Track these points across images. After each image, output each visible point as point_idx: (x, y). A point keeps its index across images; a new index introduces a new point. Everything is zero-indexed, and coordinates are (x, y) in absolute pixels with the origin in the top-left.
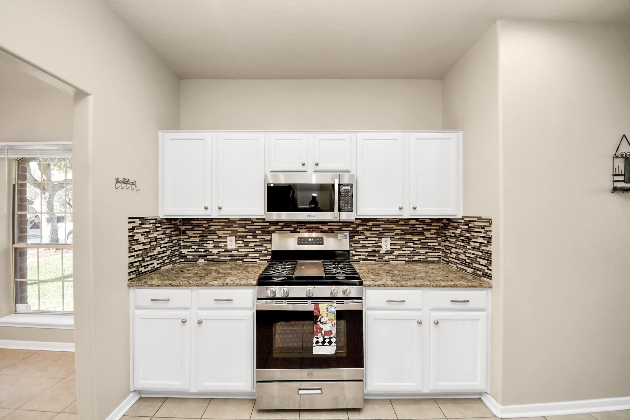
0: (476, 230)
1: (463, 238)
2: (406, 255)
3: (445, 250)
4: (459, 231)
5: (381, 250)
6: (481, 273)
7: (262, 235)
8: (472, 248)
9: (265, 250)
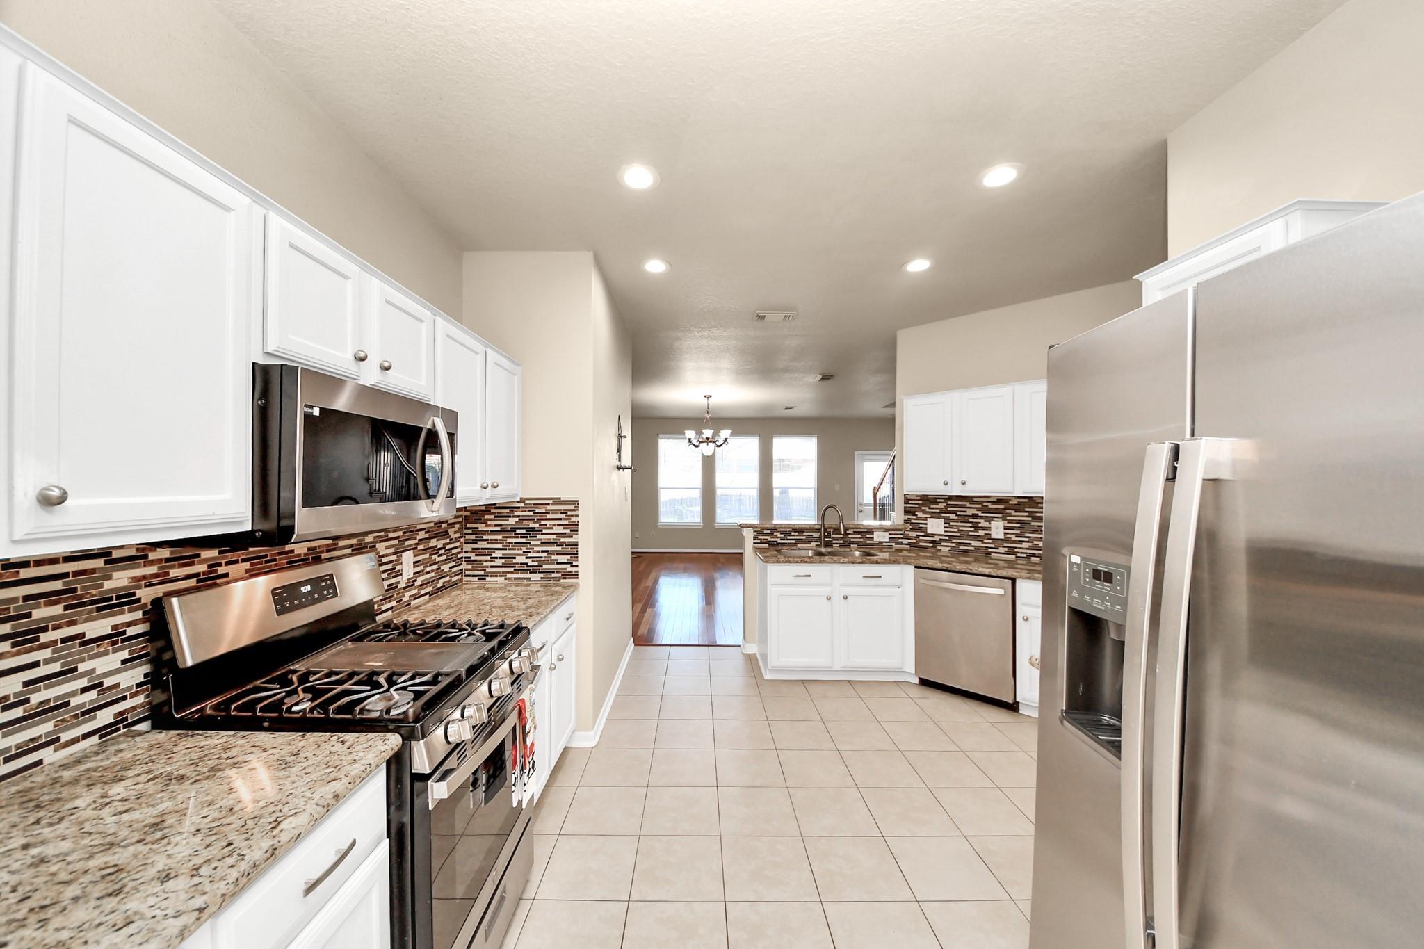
0: (549, 516)
1: (524, 531)
2: (429, 583)
3: (473, 558)
4: (512, 521)
5: (399, 582)
6: (559, 575)
7: (72, 623)
8: (542, 543)
9: (84, 690)
